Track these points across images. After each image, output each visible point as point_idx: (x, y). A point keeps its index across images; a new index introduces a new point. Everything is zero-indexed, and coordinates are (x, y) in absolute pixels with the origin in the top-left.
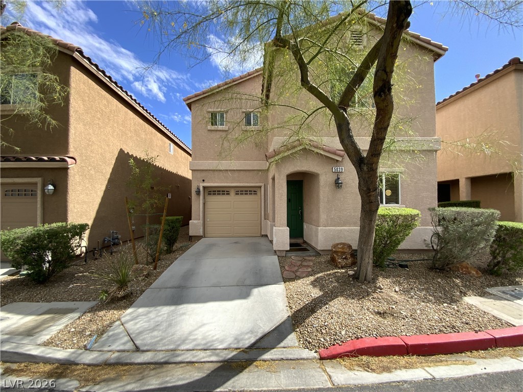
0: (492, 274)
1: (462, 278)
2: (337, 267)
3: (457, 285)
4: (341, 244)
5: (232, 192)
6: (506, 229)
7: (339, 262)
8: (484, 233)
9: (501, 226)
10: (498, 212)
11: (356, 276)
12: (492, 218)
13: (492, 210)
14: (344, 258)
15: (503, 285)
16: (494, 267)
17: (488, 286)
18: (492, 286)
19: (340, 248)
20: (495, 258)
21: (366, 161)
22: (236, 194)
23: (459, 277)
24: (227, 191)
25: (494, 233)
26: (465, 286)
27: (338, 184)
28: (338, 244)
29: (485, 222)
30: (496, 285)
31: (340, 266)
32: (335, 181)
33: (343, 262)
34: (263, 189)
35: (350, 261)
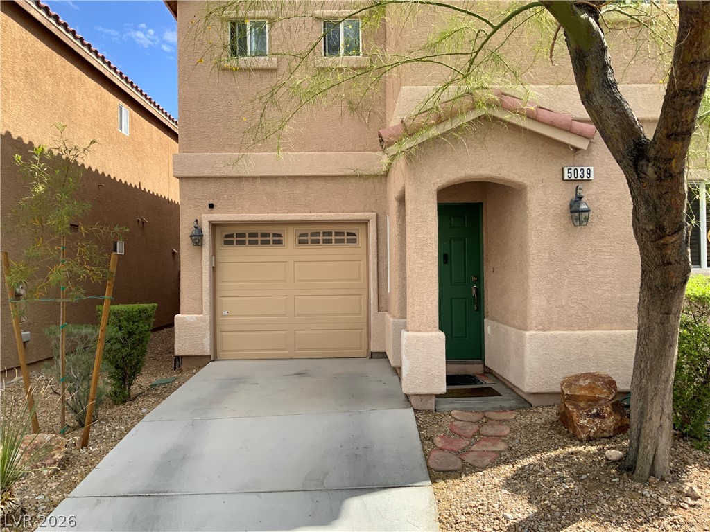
2: (574, 438)
4: (587, 376)
5: (290, 237)
7: (582, 427)
11: (628, 463)
14: (594, 416)
19: (585, 388)
21: (652, 153)
22: (301, 242)
24: (275, 235)
27: (577, 213)
28: (577, 378)
31: (583, 436)
32: (571, 206)
33: (593, 427)
34: (372, 227)
35: (610, 422)
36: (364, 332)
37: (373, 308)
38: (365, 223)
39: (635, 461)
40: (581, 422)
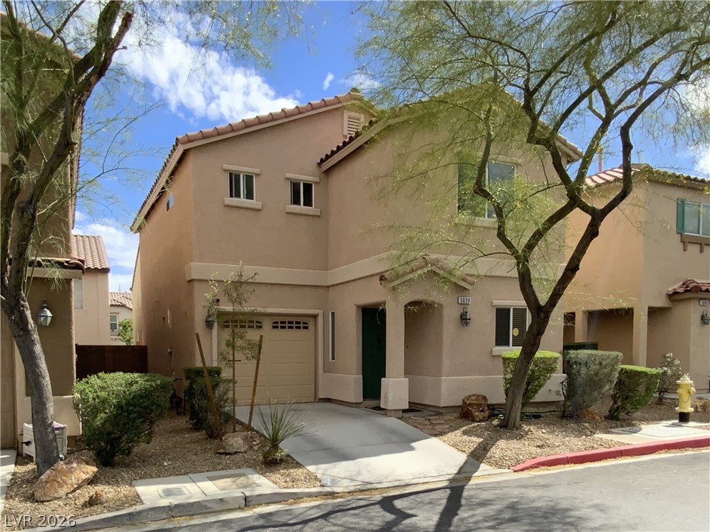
0: (612, 419)
1: (589, 423)
2: (474, 421)
3: (587, 428)
4: (474, 395)
5: (267, 324)
6: (626, 372)
7: (477, 416)
8: (610, 374)
9: (622, 369)
10: (621, 354)
12: (615, 361)
13: (617, 353)
14: (481, 411)
15: (622, 426)
16: (614, 413)
17: (610, 428)
18: (614, 428)
19: (475, 400)
20: (615, 402)
21: (544, 310)
22: (274, 327)
23: (586, 422)
25: (617, 375)
26: (593, 428)
27: (464, 319)
28: (470, 396)
29: (611, 364)
30: (617, 427)
31: (478, 420)
32: (461, 317)
33: (481, 415)
34: (320, 320)
35: (487, 413)
36: (313, 387)
37: (320, 371)
38: (315, 317)
39: (508, 422)
40: (476, 414)
